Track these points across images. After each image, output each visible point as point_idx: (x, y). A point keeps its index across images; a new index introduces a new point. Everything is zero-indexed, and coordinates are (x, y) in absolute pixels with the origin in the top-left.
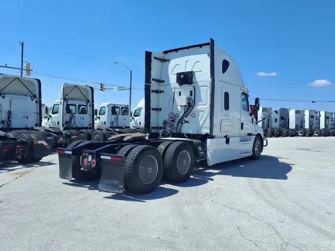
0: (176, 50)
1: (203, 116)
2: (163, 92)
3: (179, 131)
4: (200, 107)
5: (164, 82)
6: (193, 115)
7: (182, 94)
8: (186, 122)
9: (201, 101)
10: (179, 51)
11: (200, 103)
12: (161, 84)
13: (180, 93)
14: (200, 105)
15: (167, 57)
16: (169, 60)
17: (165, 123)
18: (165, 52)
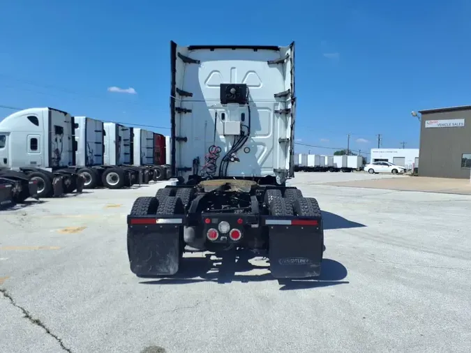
0: (212, 48)
1: (263, 151)
2: (190, 111)
3: (224, 173)
4: (258, 137)
5: (191, 95)
6: (247, 150)
7: (226, 116)
8: (236, 159)
9: (260, 129)
10: (215, 50)
11: (258, 132)
12: (185, 98)
13: (223, 116)
14: (257, 135)
15: (194, 55)
16: (199, 62)
17: (196, 162)
18: (192, 48)
